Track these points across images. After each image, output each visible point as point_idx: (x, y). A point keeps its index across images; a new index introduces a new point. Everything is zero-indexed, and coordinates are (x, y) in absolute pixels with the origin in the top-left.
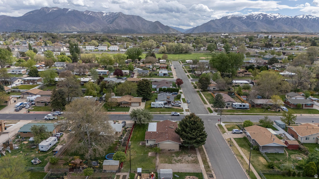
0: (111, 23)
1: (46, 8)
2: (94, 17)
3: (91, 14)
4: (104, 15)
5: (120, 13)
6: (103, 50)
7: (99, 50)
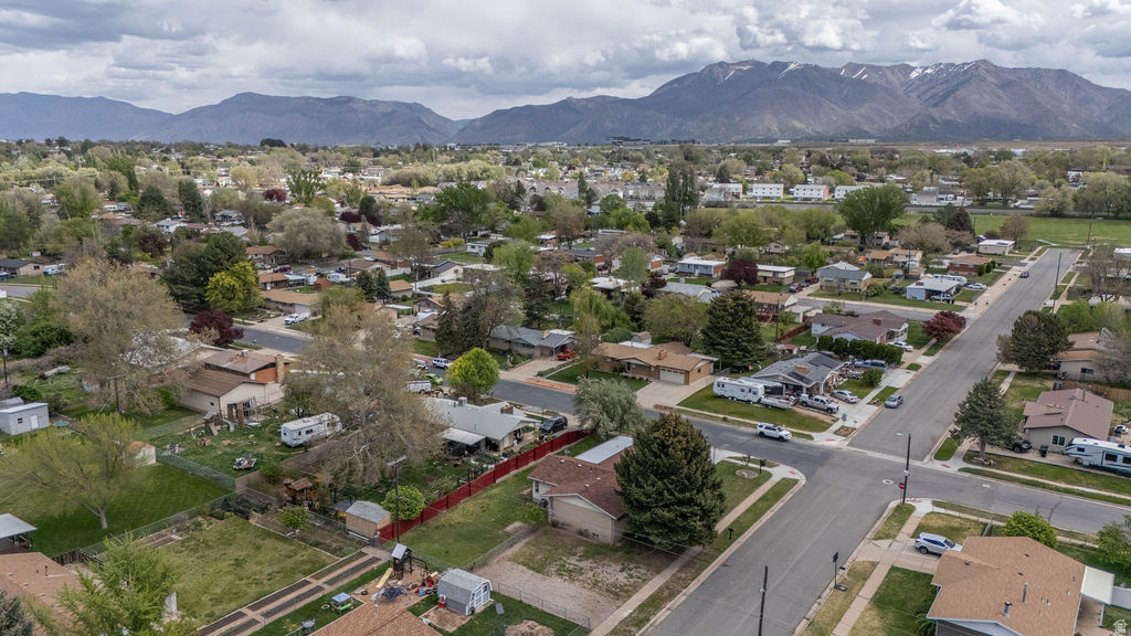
0: (935, 105)
1: (721, 64)
2: (875, 84)
3: (862, 74)
4: (914, 75)
5: (978, 64)
6: (810, 199)
7: (796, 199)
